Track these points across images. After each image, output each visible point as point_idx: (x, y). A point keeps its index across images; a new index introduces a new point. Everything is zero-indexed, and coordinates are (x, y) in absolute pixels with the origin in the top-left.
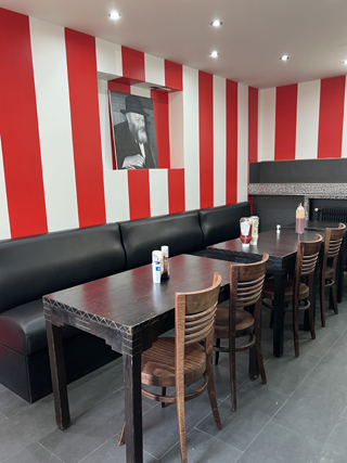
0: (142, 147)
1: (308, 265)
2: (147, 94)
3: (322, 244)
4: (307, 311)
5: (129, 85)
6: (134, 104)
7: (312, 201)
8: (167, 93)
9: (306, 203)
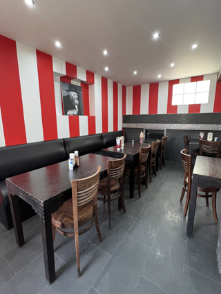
0: (76, 106)
1: (144, 158)
2: (79, 84)
3: (150, 148)
4: (144, 178)
5: (71, 80)
6: (73, 88)
7: (146, 131)
8: (88, 85)
9: (144, 131)
